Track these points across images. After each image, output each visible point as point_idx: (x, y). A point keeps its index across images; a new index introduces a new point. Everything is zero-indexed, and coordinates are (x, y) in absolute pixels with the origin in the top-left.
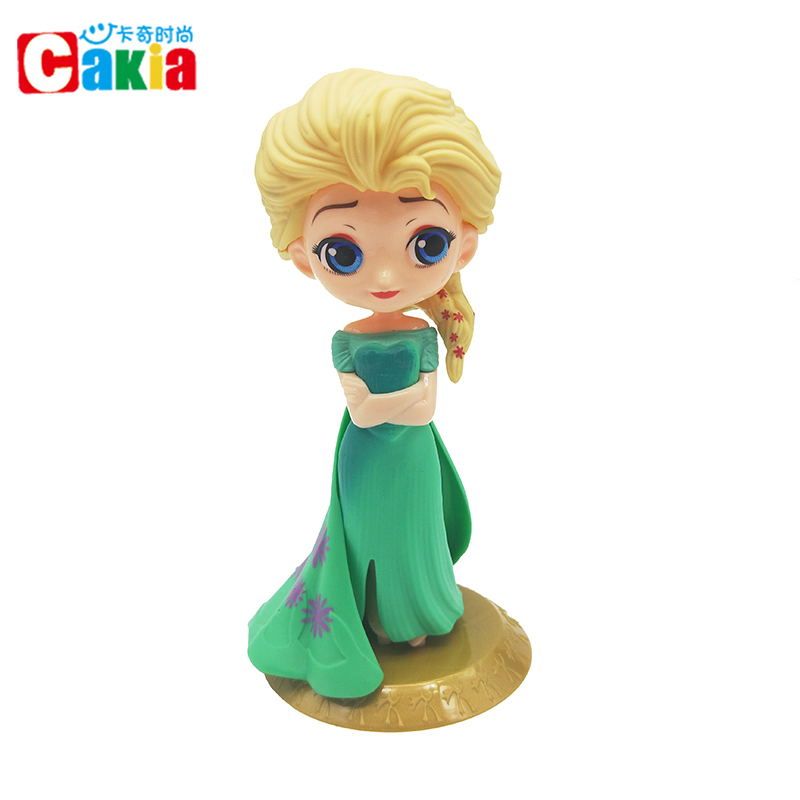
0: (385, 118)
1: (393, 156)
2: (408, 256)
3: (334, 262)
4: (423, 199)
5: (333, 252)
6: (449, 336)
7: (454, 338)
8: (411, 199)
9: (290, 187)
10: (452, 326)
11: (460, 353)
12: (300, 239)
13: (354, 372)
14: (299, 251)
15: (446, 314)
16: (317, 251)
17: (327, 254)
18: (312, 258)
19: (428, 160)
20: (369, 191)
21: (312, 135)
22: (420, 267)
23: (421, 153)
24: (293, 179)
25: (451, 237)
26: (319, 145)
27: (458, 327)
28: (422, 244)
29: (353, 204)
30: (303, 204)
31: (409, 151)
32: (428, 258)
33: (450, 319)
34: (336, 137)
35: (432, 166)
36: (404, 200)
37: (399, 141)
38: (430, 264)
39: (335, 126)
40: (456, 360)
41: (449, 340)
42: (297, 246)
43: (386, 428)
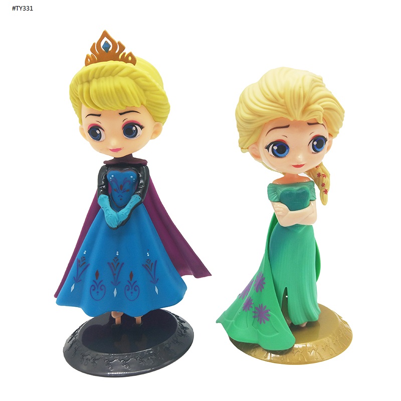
0: (307, 89)
1: (308, 105)
2: (309, 148)
3: (276, 152)
4: (318, 123)
5: (275, 148)
6: (321, 184)
7: (323, 185)
8: (313, 124)
9: (258, 119)
10: (322, 180)
11: (326, 192)
12: (256, 143)
13: (280, 201)
14: (254, 148)
15: (319, 175)
16: (267, 148)
17: (273, 149)
18: (264, 151)
19: (322, 106)
20: (295, 120)
21: (271, 96)
22: (314, 153)
23: (319, 104)
24: (260, 116)
25: (326, 140)
26: (274, 100)
27: (325, 180)
28: (315, 143)
29: (287, 126)
30: (261, 127)
31: (314, 102)
32: (317, 149)
33: (321, 177)
34: (282, 97)
35: (324, 109)
36: (309, 124)
37: (310, 98)
38: (317, 152)
39: (282, 92)
40: (325, 195)
41: (321, 186)
42: (254, 146)
43: (297, 226)
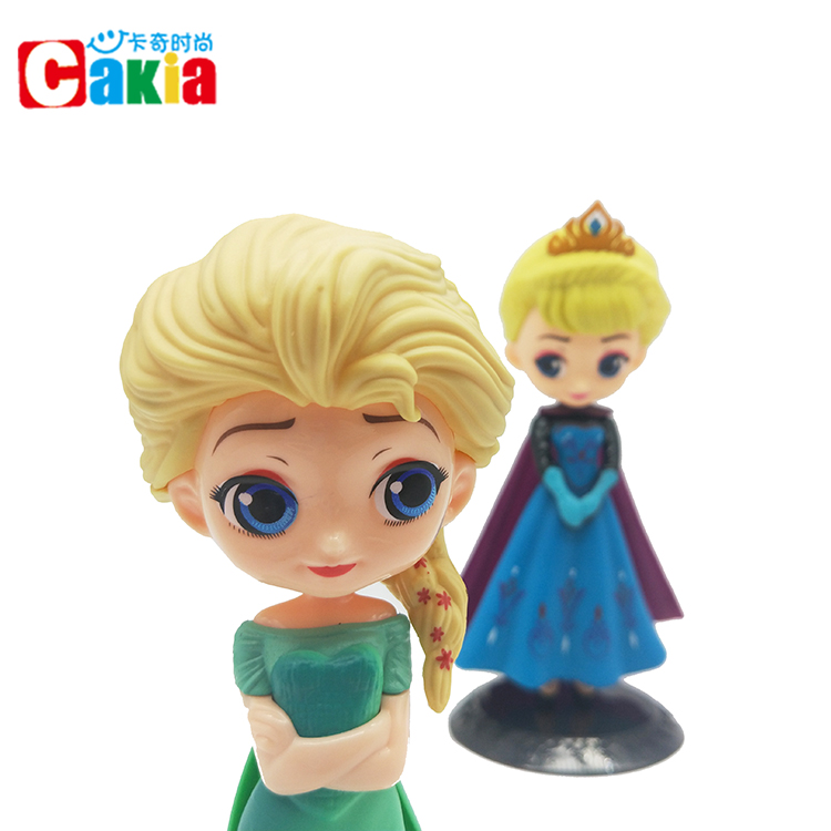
0: (348, 294)
1: (358, 352)
2: (372, 504)
4: (398, 418)
5: (246, 499)
6: (428, 631)
7: (437, 635)
8: (380, 419)
9: (177, 394)
10: (435, 615)
11: (444, 661)
12: (190, 474)
13: (271, 694)
14: (186, 491)
15: (425, 596)
16: (219, 496)
18: (208, 507)
19: (413, 361)
20: (313, 405)
21: (220, 312)
22: (393, 524)
23: (402, 351)
24: (184, 382)
25: (440, 476)
26: (233, 328)
27: (445, 618)
28: (397, 487)
29: (287, 425)
30: (199, 420)
31: (384, 346)
32: (405, 510)
33: (431, 604)
34: (262, 317)
35: (419, 371)
36: (371, 419)
37: (368, 330)
38: (407, 519)
39: (262, 301)
40: (440, 673)
41: (428, 638)
42: (184, 483)
43: (323, 799)
